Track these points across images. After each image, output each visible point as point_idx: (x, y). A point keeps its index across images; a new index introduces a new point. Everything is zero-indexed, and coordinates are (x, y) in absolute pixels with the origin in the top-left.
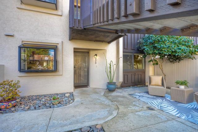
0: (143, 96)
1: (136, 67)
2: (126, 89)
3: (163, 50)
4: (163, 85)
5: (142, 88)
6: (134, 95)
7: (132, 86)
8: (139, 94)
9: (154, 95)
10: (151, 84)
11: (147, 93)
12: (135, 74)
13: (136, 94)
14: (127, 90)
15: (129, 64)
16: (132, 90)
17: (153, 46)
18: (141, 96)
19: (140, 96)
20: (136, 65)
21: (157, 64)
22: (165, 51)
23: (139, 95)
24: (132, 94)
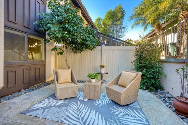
0: (49, 107)
1: (30, 56)
2: (12, 101)
3: (76, 34)
4: (73, 80)
5: (43, 88)
6: (33, 110)
7: (25, 89)
8: (41, 105)
9: (64, 99)
10: (59, 82)
11: (54, 96)
12: (30, 67)
13: (37, 106)
14: (15, 103)
15: (18, 52)
16: (26, 97)
17: (63, 28)
18: (46, 108)
19: (44, 109)
20: (30, 54)
21: (61, 53)
22: (77, 36)
23: (42, 108)
24: (28, 111)
